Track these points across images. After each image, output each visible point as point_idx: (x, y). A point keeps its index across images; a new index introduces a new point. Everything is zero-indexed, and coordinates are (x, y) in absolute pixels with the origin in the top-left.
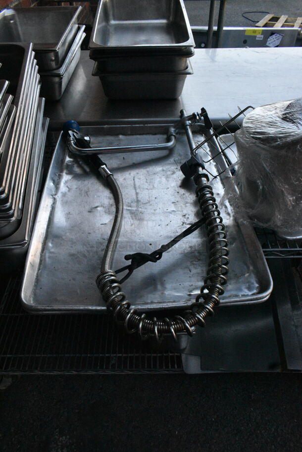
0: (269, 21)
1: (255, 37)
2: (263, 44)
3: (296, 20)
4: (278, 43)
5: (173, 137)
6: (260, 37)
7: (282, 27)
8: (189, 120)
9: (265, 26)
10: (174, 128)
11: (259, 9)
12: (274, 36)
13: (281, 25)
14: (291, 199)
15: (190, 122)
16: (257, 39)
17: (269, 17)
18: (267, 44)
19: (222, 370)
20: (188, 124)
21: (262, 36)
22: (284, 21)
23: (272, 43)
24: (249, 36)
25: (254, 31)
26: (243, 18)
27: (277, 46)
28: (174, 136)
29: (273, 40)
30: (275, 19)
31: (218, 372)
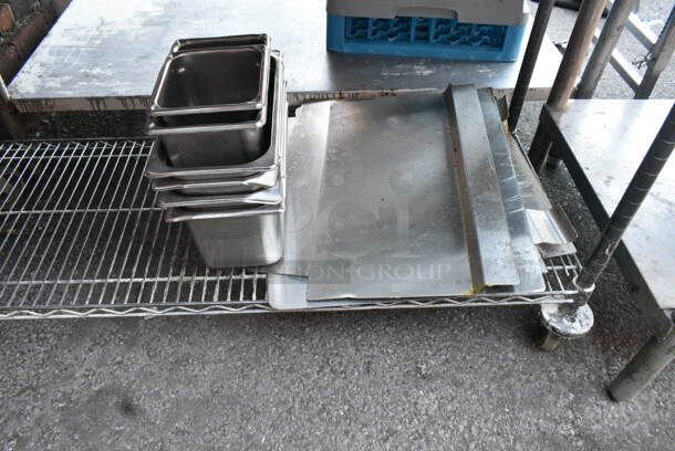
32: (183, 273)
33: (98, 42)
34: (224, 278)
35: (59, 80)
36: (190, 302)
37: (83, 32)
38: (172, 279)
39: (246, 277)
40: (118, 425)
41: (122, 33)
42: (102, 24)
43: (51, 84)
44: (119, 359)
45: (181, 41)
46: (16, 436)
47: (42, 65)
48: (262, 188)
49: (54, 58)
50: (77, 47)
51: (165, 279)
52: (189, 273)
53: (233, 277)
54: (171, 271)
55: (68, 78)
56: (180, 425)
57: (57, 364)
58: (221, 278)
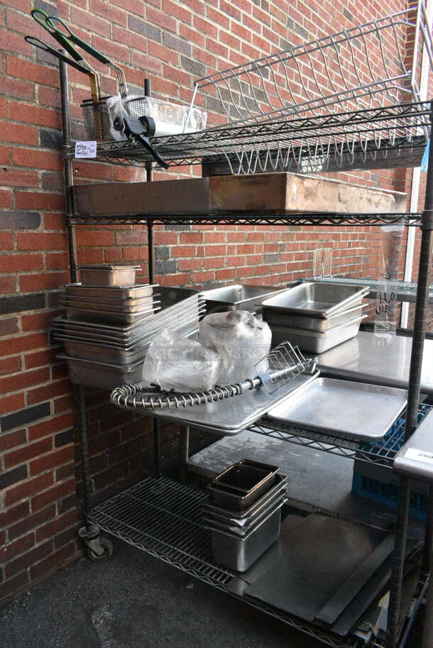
33: (240, 450)
35: (211, 461)
36: (198, 570)
37: (236, 443)
38: (197, 559)
39: (226, 573)
40: (148, 623)
41: (254, 448)
42: (248, 441)
43: (207, 462)
44: (164, 598)
45: (246, 460)
46: (110, 604)
47: (209, 453)
48: (239, 526)
49: (216, 451)
50: (229, 449)
52: (205, 560)
53: (221, 571)
55: (215, 462)
56: (169, 637)
57: (141, 587)
58: (216, 568)
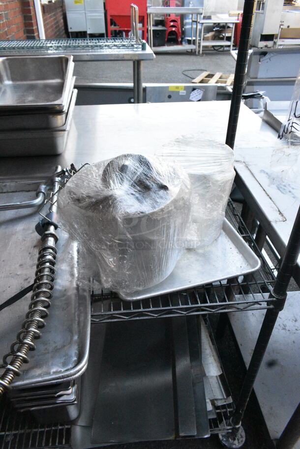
0: (206, 77)
1: (179, 92)
2: (186, 99)
3: (229, 76)
4: (200, 97)
5: (41, 194)
6: (183, 92)
7: (216, 83)
8: (58, 176)
9: (202, 82)
10: (45, 185)
11: (198, 67)
12: (195, 91)
13: (215, 81)
14: (111, 260)
15: (60, 179)
16: (180, 94)
17: (205, 74)
18: (191, 98)
19: (112, 442)
20: (57, 180)
21: (185, 92)
22: (219, 77)
23: (194, 97)
24: (173, 92)
25: (177, 87)
26: (182, 75)
27: (199, 101)
28: (43, 193)
29: (195, 95)
30: (210, 76)
31: (109, 444)
32: (26, 427)
34: (48, 429)
39: (60, 427)
51: (17, 432)
53: (53, 428)
54: (20, 426)
58: (46, 429)
